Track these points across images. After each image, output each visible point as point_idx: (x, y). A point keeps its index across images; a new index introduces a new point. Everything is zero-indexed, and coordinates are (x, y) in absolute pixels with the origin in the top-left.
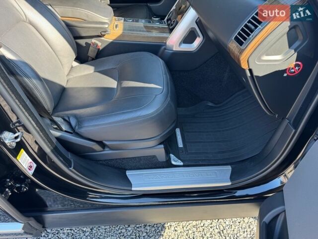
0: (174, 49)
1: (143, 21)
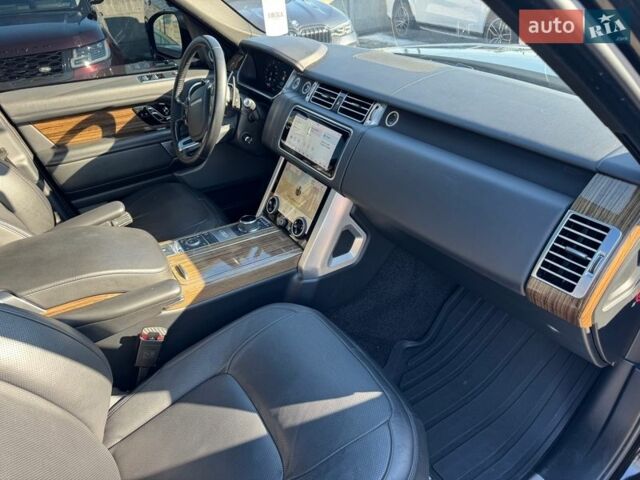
0: (321, 273)
1: (224, 234)
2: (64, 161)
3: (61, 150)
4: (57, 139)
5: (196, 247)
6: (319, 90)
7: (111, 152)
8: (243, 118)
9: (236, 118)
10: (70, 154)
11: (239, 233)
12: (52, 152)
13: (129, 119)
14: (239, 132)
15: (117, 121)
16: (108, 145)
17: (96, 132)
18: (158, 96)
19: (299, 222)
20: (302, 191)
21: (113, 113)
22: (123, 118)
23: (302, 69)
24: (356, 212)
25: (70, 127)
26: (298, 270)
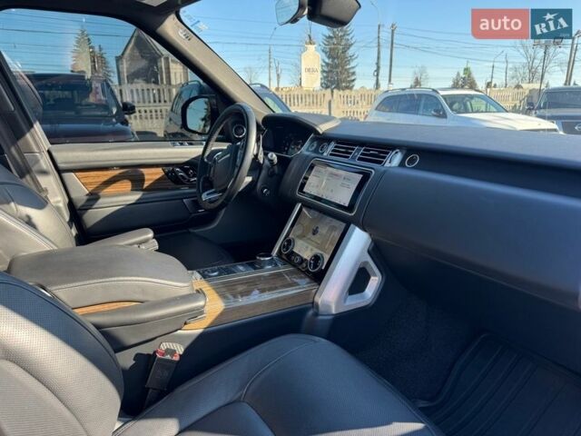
0: (334, 312)
1: (241, 268)
2: (95, 206)
3: (93, 197)
4: (91, 188)
5: (215, 276)
6: (336, 147)
7: (138, 202)
8: (264, 172)
9: (258, 171)
10: (100, 201)
11: (255, 268)
12: (86, 198)
13: (158, 177)
14: (259, 185)
15: (146, 177)
16: (135, 197)
17: (126, 185)
18: (187, 160)
19: (317, 258)
20: (319, 230)
21: (144, 171)
22: (152, 176)
23: (321, 132)
24: (373, 249)
25: (106, 179)
26: (314, 305)
